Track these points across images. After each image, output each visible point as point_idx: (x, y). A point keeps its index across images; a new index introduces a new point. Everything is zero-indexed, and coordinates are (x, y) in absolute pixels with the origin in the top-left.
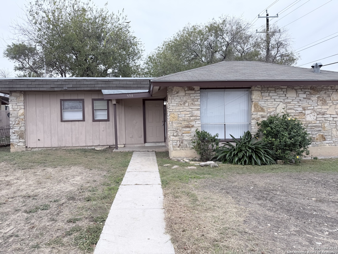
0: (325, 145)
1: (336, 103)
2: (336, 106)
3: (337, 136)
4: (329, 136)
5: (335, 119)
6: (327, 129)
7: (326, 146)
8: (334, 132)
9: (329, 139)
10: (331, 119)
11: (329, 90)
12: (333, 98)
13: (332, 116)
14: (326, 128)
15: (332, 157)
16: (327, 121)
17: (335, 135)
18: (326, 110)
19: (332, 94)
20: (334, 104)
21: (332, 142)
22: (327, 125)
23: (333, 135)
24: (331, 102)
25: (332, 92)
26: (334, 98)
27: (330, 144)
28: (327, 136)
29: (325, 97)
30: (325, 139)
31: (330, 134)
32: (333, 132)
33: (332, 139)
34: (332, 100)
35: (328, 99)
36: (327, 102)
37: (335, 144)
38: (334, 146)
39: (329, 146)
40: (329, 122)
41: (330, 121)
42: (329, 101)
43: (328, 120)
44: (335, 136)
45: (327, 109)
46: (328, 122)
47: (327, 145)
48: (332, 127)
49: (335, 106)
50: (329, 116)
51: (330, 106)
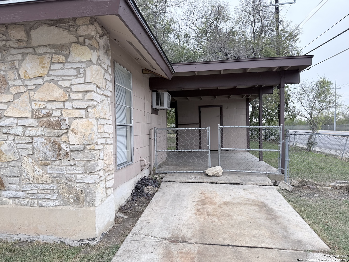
0: (5, 203)
1: (34, 87)
2: (35, 94)
3: (35, 180)
4: (14, 177)
5: (29, 132)
6: (7, 158)
7: (5, 206)
8: (28, 166)
9: (14, 187)
10: (19, 130)
11: (13, 51)
12: (26, 72)
13: (21, 122)
14: (4, 156)
15: (20, 236)
16: (6, 136)
17: (30, 174)
18: (4, 107)
19: (21, 61)
20: (29, 88)
21: (22, 194)
22: (7, 148)
23: (25, 175)
24: (19, 82)
25: (20, 57)
26: (28, 71)
27: (17, 200)
28: (10, 177)
29: (4, 71)
30: (4, 187)
31: (15, 171)
32: (24, 166)
33: (23, 188)
34: (22, 77)
35: (11, 75)
36: (10, 83)
37: (30, 200)
38: (28, 207)
39: (13, 206)
40: (14, 139)
41: (15, 135)
42: (16, 80)
43: (10, 133)
44: (32, 178)
45: (9, 103)
46: (11, 138)
47: (11, 201)
48: (22, 153)
49: (32, 93)
50: (14, 123)
51: (18, 95)
